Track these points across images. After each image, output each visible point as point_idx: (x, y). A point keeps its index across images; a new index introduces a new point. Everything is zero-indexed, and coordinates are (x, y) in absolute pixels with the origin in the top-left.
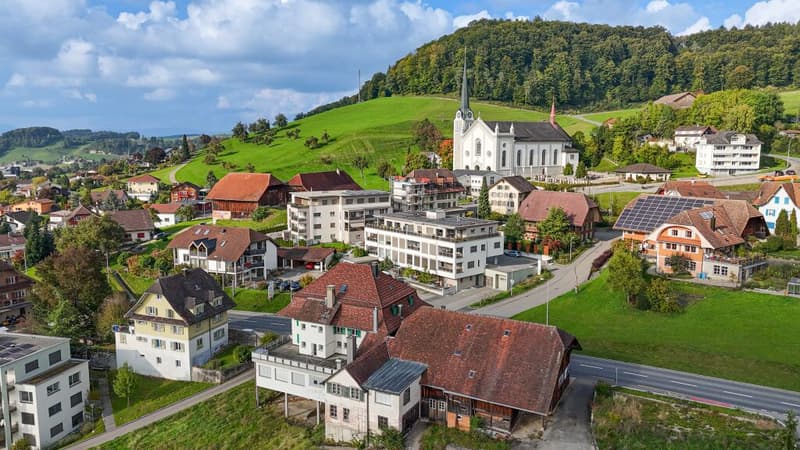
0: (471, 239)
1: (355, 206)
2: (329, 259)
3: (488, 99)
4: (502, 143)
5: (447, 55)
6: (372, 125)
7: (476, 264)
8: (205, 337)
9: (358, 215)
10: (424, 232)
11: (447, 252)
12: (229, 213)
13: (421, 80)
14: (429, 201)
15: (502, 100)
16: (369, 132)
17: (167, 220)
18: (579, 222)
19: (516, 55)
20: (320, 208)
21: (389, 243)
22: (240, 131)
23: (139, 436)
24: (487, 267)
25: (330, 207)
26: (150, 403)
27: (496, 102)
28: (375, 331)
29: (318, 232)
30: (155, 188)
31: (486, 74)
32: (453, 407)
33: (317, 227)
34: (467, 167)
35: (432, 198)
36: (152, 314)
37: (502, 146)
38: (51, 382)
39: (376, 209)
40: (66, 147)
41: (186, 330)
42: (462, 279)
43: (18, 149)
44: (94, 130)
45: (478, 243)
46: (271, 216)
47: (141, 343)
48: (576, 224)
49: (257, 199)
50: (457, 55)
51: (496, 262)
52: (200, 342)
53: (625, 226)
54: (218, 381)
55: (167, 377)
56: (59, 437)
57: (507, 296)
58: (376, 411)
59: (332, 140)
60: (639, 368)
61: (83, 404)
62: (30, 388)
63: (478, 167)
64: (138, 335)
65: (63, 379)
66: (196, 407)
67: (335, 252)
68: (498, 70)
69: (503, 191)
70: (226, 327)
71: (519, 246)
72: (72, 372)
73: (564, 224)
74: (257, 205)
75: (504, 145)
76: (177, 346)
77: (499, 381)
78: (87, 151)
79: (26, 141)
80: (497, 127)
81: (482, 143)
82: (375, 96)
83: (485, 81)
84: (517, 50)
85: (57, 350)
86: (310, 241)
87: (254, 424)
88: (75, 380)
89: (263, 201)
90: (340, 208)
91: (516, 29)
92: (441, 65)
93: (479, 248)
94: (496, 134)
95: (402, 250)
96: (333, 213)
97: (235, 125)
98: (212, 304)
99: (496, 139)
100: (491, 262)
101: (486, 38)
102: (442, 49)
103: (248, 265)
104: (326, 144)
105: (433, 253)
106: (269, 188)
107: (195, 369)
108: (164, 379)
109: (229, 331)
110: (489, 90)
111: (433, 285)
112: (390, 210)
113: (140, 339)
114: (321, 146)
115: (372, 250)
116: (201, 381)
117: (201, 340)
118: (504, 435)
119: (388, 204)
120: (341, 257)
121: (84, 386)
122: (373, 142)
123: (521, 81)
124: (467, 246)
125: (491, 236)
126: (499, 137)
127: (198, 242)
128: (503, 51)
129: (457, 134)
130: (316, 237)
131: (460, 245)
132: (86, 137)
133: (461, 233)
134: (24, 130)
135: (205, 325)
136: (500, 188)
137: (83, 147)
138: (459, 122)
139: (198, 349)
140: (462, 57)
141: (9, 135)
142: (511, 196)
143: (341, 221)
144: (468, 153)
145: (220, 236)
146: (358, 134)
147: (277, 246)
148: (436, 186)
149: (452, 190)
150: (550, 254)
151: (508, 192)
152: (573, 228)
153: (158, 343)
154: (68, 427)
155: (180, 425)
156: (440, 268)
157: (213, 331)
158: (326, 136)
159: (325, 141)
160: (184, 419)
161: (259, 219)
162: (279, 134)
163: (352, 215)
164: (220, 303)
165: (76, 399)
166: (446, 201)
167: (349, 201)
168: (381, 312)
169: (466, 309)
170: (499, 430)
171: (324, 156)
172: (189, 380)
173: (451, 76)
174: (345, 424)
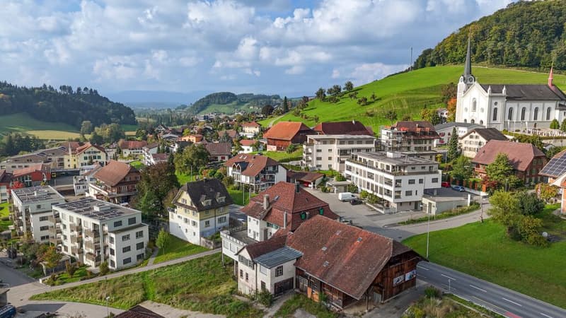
0: (409, 174)
1: (346, 146)
2: (318, 181)
3: (516, 65)
4: (494, 101)
5: (483, 33)
6: (412, 88)
7: (414, 193)
8: (212, 220)
9: (348, 153)
10: (379, 167)
11: (389, 182)
12: (275, 147)
13: (458, 53)
14: (406, 144)
15: (529, 66)
16: (408, 94)
17: (248, 150)
18: (522, 167)
19: (547, 29)
20: (321, 146)
21: (357, 173)
22: (321, 94)
23: (157, 271)
24: (424, 196)
25: (328, 146)
26: (174, 254)
27: (523, 68)
28: (285, 228)
29: (320, 162)
30: (257, 130)
31: (516, 45)
32: (310, 284)
33: (319, 159)
34: (465, 120)
35: (409, 143)
36: (184, 203)
37: (493, 104)
38: (125, 234)
39: (363, 149)
40: (238, 104)
41: (198, 214)
42: (401, 203)
43: (214, 105)
44: (255, 94)
45: (417, 178)
46: (298, 151)
47: (180, 219)
48: (519, 168)
49: (290, 139)
50: (492, 31)
51: (435, 193)
52: (207, 223)
53: (549, 173)
54: (212, 248)
55: (190, 241)
56: (128, 265)
57: (432, 219)
58: (261, 278)
59: (378, 100)
60: (488, 285)
61: (144, 249)
62: (113, 235)
63: (473, 121)
64: (178, 214)
65: (132, 233)
66: (191, 261)
67: (325, 176)
68: (528, 42)
69: (474, 140)
70: (228, 216)
71: (464, 183)
72: (139, 230)
73: (507, 168)
74: (290, 142)
75: (496, 103)
76: (194, 223)
77: (340, 272)
78: (249, 107)
79: (217, 101)
80: (490, 88)
81: (477, 102)
82: (423, 66)
83: (514, 52)
84: (548, 24)
85: (133, 217)
86: (314, 168)
87: (215, 276)
88: (140, 235)
89: (294, 140)
90: (335, 147)
91: (549, 7)
92: (476, 40)
93: (417, 182)
94: (488, 94)
95: (364, 179)
96: (330, 150)
97: (318, 90)
98: (217, 200)
99: (488, 99)
100: (428, 193)
101: (519, 16)
102: (480, 28)
103: (264, 180)
104: (373, 102)
105: (381, 183)
106: (300, 132)
107: (202, 239)
108: (188, 242)
109: (230, 218)
110: (517, 58)
111: (381, 206)
112: (374, 150)
113: (179, 217)
114: (370, 103)
115: (349, 177)
116: (204, 246)
117: (208, 222)
118: (337, 310)
119: (373, 145)
120: (328, 180)
121: (145, 239)
122: (408, 101)
123: (549, 49)
124: (405, 179)
125: (431, 172)
126: (490, 96)
127: (236, 163)
128: (535, 26)
129: (460, 94)
130: (317, 166)
131: (398, 178)
132: (249, 98)
133: (404, 169)
134: (217, 94)
135: (212, 212)
136: (471, 137)
137: (247, 104)
138: (461, 85)
139: (206, 227)
140: (495, 33)
141: (210, 97)
142: (480, 144)
143: (335, 155)
144: (466, 109)
145: (251, 161)
146: (398, 94)
147: (287, 170)
148: (414, 134)
149: (427, 137)
150: (487, 191)
151: (478, 140)
152: (515, 171)
153: (186, 221)
154: (134, 260)
155: (180, 268)
156: (385, 194)
157: (217, 218)
158: (373, 97)
159: (373, 100)
160: (182, 266)
161: (290, 152)
162: (345, 96)
163: (343, 152)
164: (223, 201)
165: (140, 246)
166: (423, 145)
167: (342, 142)
168: (290, 215)
169: (394, 225)
170: (336, 306)
171: (369, 111)
172: (199, 244)
173: (484, 48)
174: (246, 283)
